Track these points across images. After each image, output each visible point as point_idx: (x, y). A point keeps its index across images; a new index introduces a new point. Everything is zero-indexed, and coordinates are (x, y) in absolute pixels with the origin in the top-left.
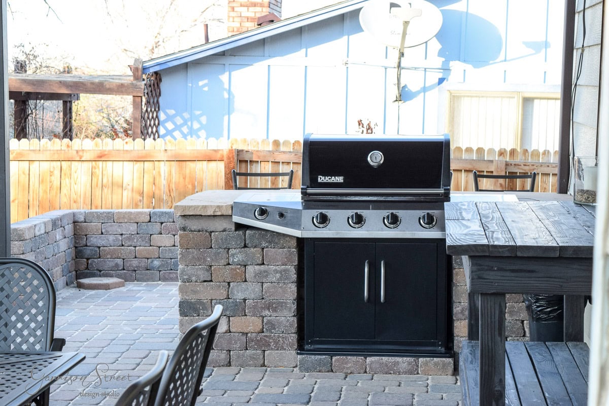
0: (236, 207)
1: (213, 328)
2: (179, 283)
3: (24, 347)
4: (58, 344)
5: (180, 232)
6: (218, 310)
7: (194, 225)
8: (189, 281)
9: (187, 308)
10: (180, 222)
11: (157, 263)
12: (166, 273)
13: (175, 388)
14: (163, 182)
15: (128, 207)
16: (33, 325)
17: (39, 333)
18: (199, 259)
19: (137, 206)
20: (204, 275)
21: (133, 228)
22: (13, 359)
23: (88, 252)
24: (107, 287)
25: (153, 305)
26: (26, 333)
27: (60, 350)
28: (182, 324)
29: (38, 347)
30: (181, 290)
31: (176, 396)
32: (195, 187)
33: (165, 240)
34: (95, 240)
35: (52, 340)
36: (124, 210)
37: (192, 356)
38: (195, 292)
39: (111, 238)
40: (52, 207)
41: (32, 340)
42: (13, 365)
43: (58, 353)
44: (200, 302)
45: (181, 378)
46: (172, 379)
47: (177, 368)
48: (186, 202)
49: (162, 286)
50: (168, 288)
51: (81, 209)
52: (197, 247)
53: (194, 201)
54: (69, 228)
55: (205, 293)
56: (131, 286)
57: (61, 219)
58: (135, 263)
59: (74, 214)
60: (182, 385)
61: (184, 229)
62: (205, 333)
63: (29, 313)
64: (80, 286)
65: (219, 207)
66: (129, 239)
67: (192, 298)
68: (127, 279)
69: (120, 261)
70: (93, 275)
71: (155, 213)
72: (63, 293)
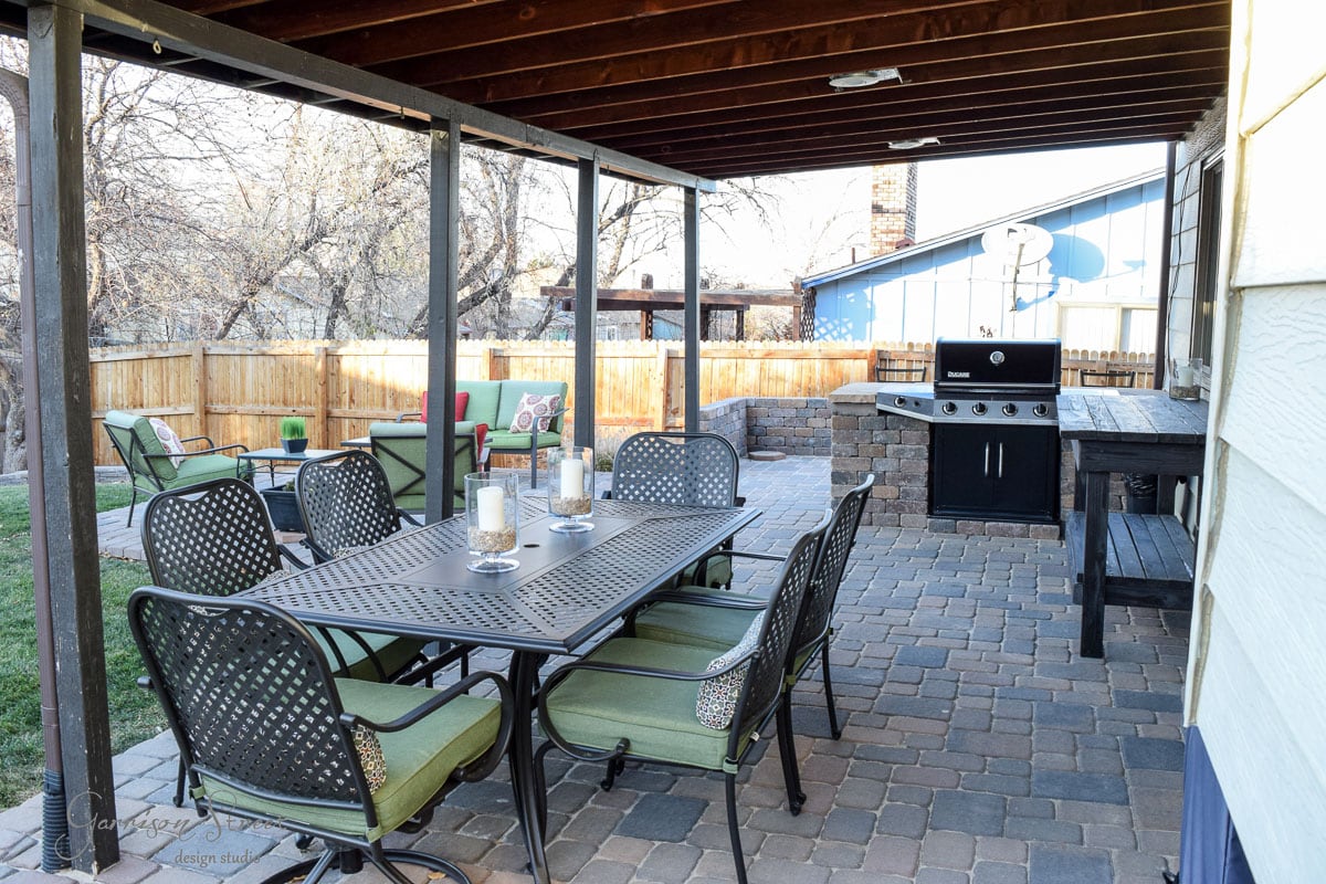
0: (881, 397)
1: (866, 492)
2: (831, 457)
3: (714, 503)
4: (740, 502)
5: (833, 416)
6: (871, 478)
7: (845, 410)
8: (840, 455)
9: (837, 478)
10: (832, 409)
11: (812, 441)
12: (820, 449)
13: (836, 539)
14: (817, 377)
15: (789, 395)
16: (721, 486)
17: (725, 492)
18: (848, 438)
19: (796, 395)
20: (852, 451)
21: (793, 412)
22: (707, 512)
23: (757, 430)
24: (772, 459)
25: (809, 474)
26: (715, 491)
27: (742, 506)
28: (833, 490)
29: (724, 503)
30: (833, 462)
31: (837, 546)
32: (843, 380)
33: (819, 423)
34: (763, 421)
35: (736, 498)
36: (785, 398)
37: (849, 515)
38: (844, 465)
39: (776, 420)
40: (729, 395)
41: (720, 497)
42: (707, 516)
43: (741, 509)
44: (848, 473)
45: (841, 531)
46: (834, 532)
47: (838, 523)
48: (838, 392)
49: (816, 460)
50: (820, 461)
51: (753, 397)
52: (847, 428)
53: (844, 391)
54: (743, 412)
55: (853, 466)
56: (791, 459)
57: (737, 404)
58: (794, 440)
59: (747, 401)
60: (841, 537)
61: (836, 414)
62: (860, 496)
63: (717, 476)
64: (751, 458)
65: (865, 396)
66: (789, 421)
67: (842, 469)
68: (788, 453)
69: (782, 439)
70: (761, 449)
71: (811, 401)
72: (742, 462)
